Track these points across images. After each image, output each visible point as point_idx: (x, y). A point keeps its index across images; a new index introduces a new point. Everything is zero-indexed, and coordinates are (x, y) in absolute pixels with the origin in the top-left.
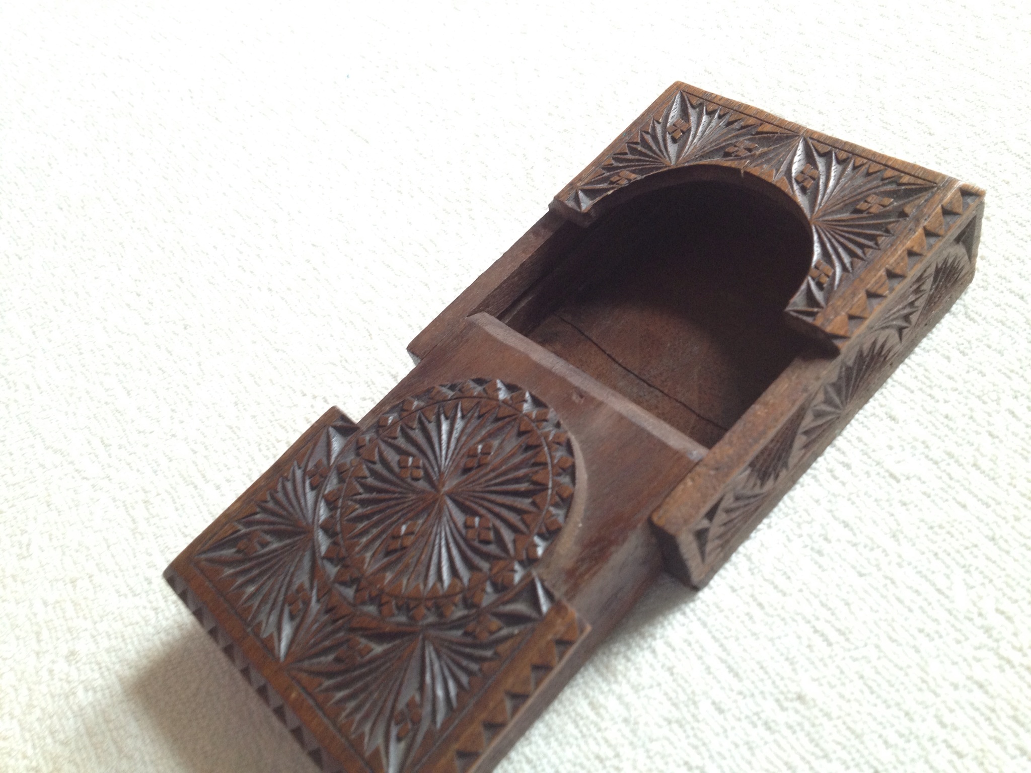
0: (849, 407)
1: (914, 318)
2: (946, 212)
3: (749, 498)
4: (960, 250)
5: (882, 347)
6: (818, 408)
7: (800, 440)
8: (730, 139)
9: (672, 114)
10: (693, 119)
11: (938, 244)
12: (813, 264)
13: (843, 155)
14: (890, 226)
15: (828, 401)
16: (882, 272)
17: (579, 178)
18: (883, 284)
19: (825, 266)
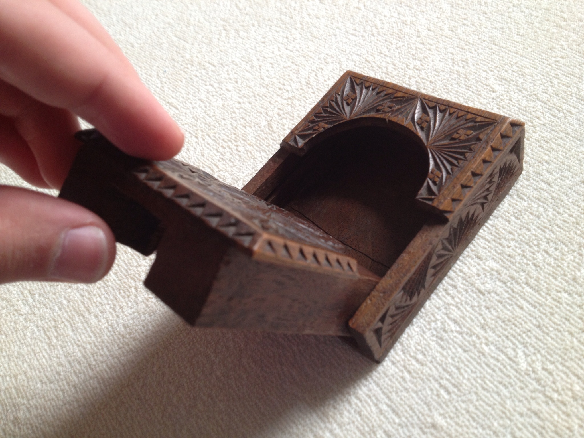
0: (457, 250)
1: (490, 197)
2: (503, 136)
3: (404, 307)
4: (514, 157)
5: (473, 215)
6: (439, 253)
7: (431, 271)
8: (380, 101)
9: (346, 90)
10: (358, 91)
11: (500, 155)
12: (430, 171)
13: (443, 108)
14: (472, 147)
15: (445, 248)
16: (469, 173)
17: (296, 128)
18: (470, 180)
19: (437, 172)
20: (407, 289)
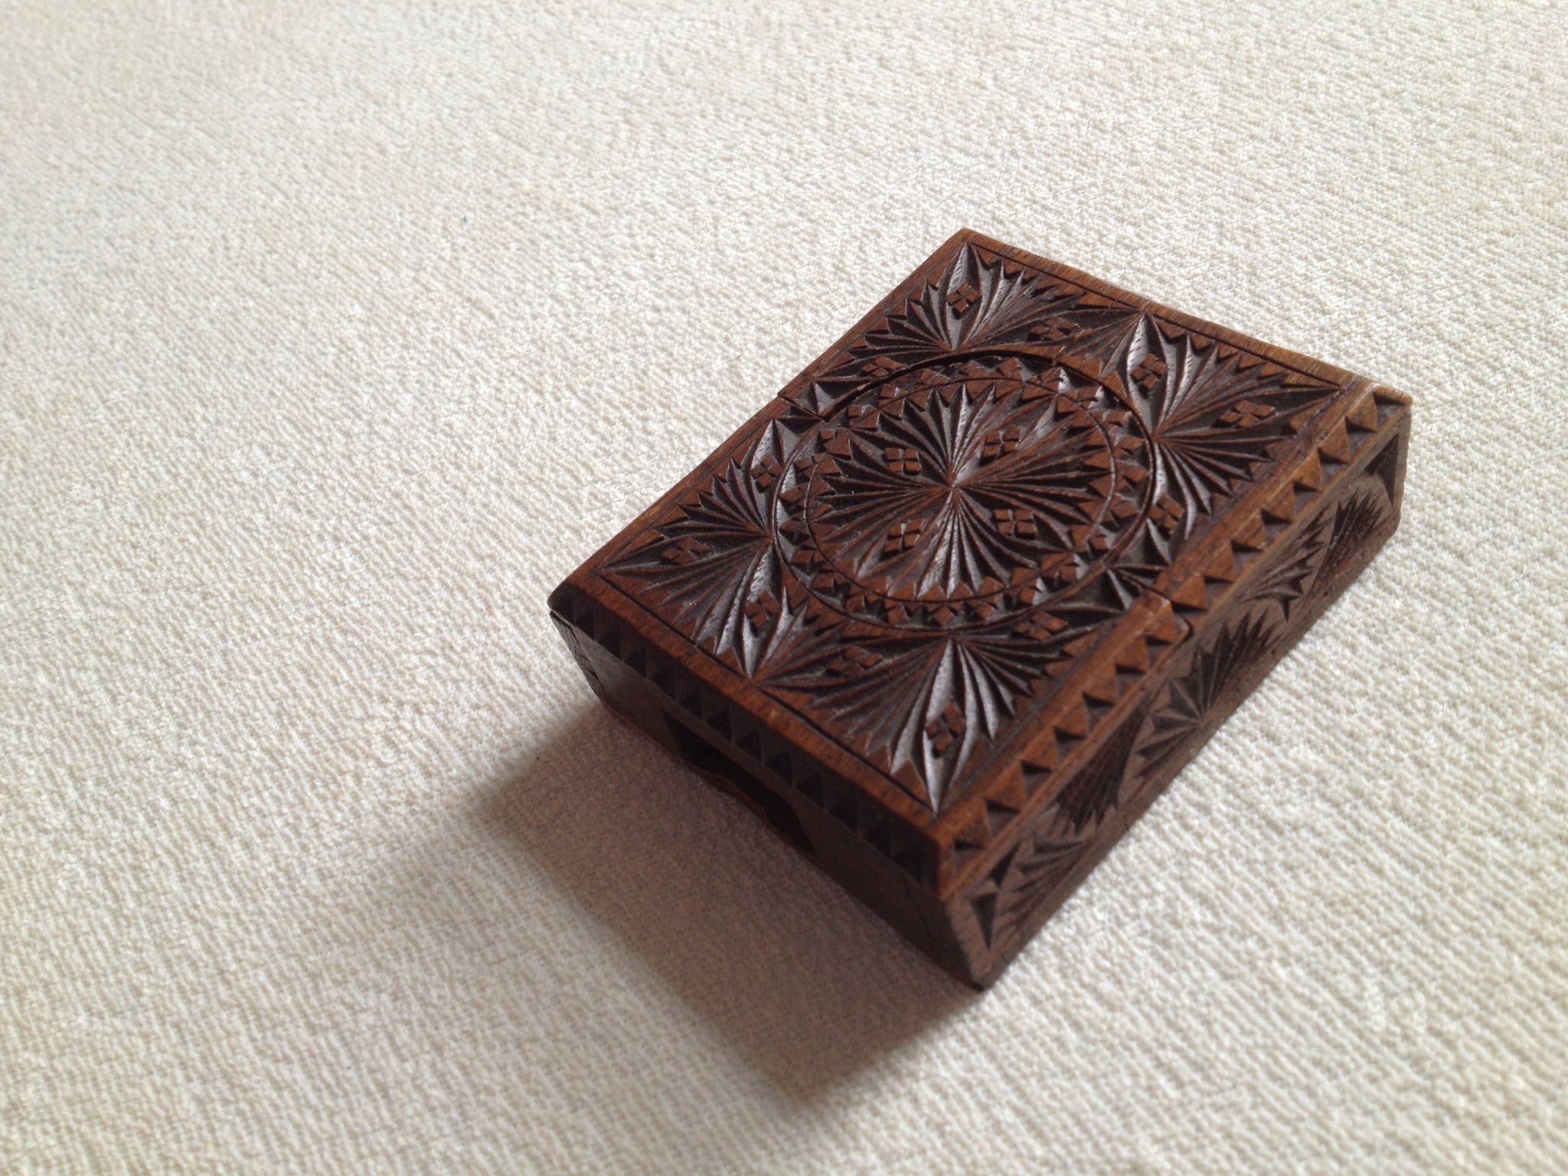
0: (1211, 714)
1: (1306, 584)
2: (1353, 428)
3: (1058, 849)
4: (1376, 484)
5: (1259, 625)
6: (1162, 715)
7: (1136, 762)
8: (1039, 314)
9: (954, 277)
10: (985, 284)
11: (1341, 475)
12: (1155, 500)
13: (1202, 342)
14: (1269, 447)
15: (1177, 705)
16: (1256, 515)
17: (817, 365)
18: (1258, 532)
19: (1172, 504)
20: (1071, 800)
